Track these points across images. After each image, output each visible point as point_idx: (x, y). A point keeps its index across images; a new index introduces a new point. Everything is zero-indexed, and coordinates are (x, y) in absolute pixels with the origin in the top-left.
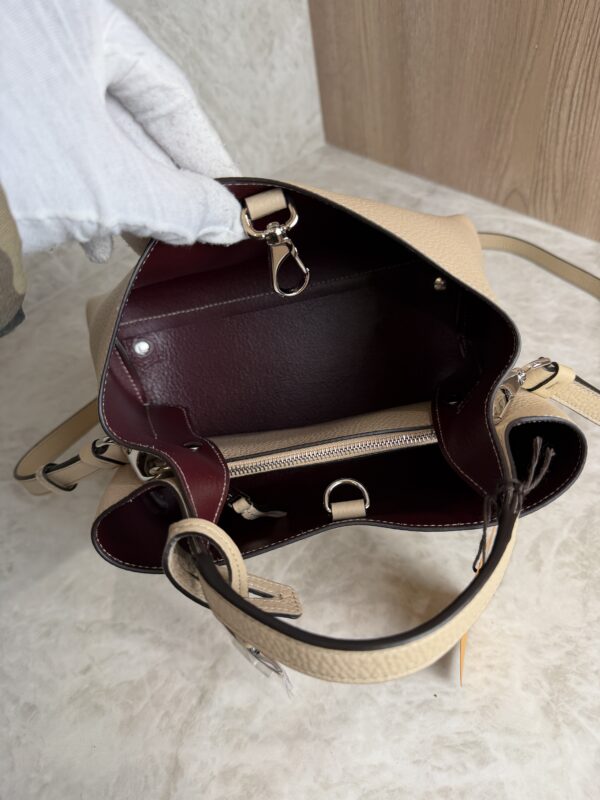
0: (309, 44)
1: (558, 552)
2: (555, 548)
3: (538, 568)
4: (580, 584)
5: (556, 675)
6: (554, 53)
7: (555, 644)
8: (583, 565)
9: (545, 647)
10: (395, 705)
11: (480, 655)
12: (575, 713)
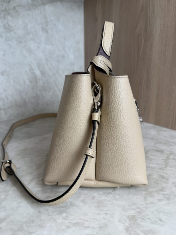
5: (132, 218)
7: (133, 209)
9: (129, 209)
10: (64, 223)
11: (103, 210)
12: (139, 232)
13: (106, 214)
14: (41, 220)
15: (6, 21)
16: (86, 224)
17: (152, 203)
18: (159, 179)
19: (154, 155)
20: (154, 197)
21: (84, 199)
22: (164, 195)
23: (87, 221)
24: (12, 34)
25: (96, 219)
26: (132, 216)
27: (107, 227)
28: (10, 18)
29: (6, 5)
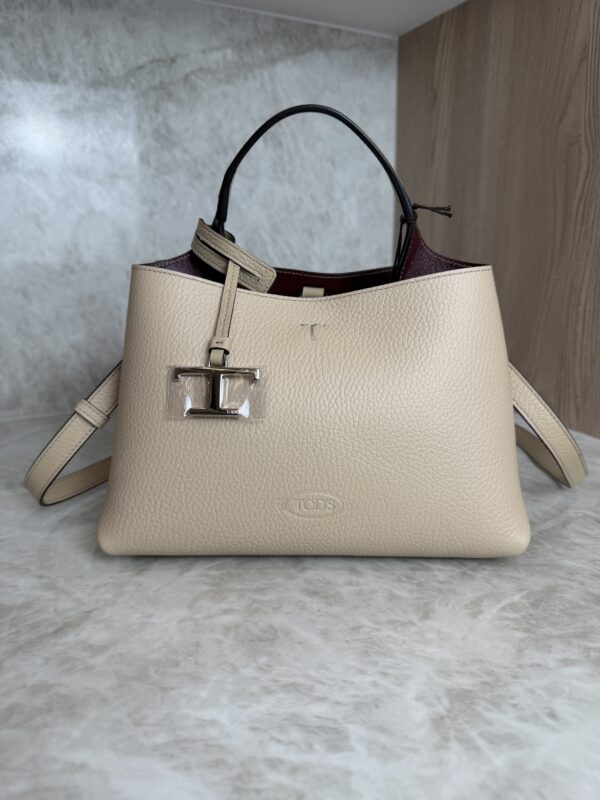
1: (503, 609)
2: (500, 606)
3: (475, 615)
4: (520, 635)
5: (462, 697)
7: (471, 673)
8: (528, 623)
9: (458, 672)
10: (257, 679)
11: (377, 663)
12: (473, 734)
13: (385, 675)
14: (196, 663)
15: (160, 118)
16: (320, 690)
17: (539, 665)
18: (582, 603)
19: (586, 535)
20: (550, 652)
21: (326, 629)
22: (588, 649)
24: (178, 152)
25: (353, 683)
26: (463, 690)
27: (377, 706)
28: (172, 107)
29: (164, 71)
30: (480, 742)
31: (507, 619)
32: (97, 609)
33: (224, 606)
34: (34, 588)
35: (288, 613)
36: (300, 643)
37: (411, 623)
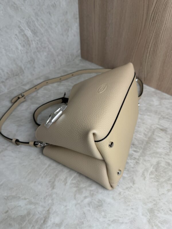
0: (78, 31)
1: (150, 175)
2: (149, 173)
3: (144, 179)
4: (156, 184)
5: (151, 211)
6: (146, 39)
7: (150, 202)
8: (157, 178)
9: (148, 202)
10: (105, 221)
11: (129, 205)
12: (157, 222)
13: (132, 209)
14: (88, 221)
16: (121, 220)
17: (163, 194)
18: (166, 167)
19: (159, 137)
20: (164, 188)
21: (113, 196)
23: (120, 217)
25: (127, 214)
26: (151, 208)
30: (159, 224)
31: (152, 178)
32: (50, 208)
33: (84, 195)
34: (26, 205)
35: (101, 193)
36: (109, 204)
37: (131, 187)
